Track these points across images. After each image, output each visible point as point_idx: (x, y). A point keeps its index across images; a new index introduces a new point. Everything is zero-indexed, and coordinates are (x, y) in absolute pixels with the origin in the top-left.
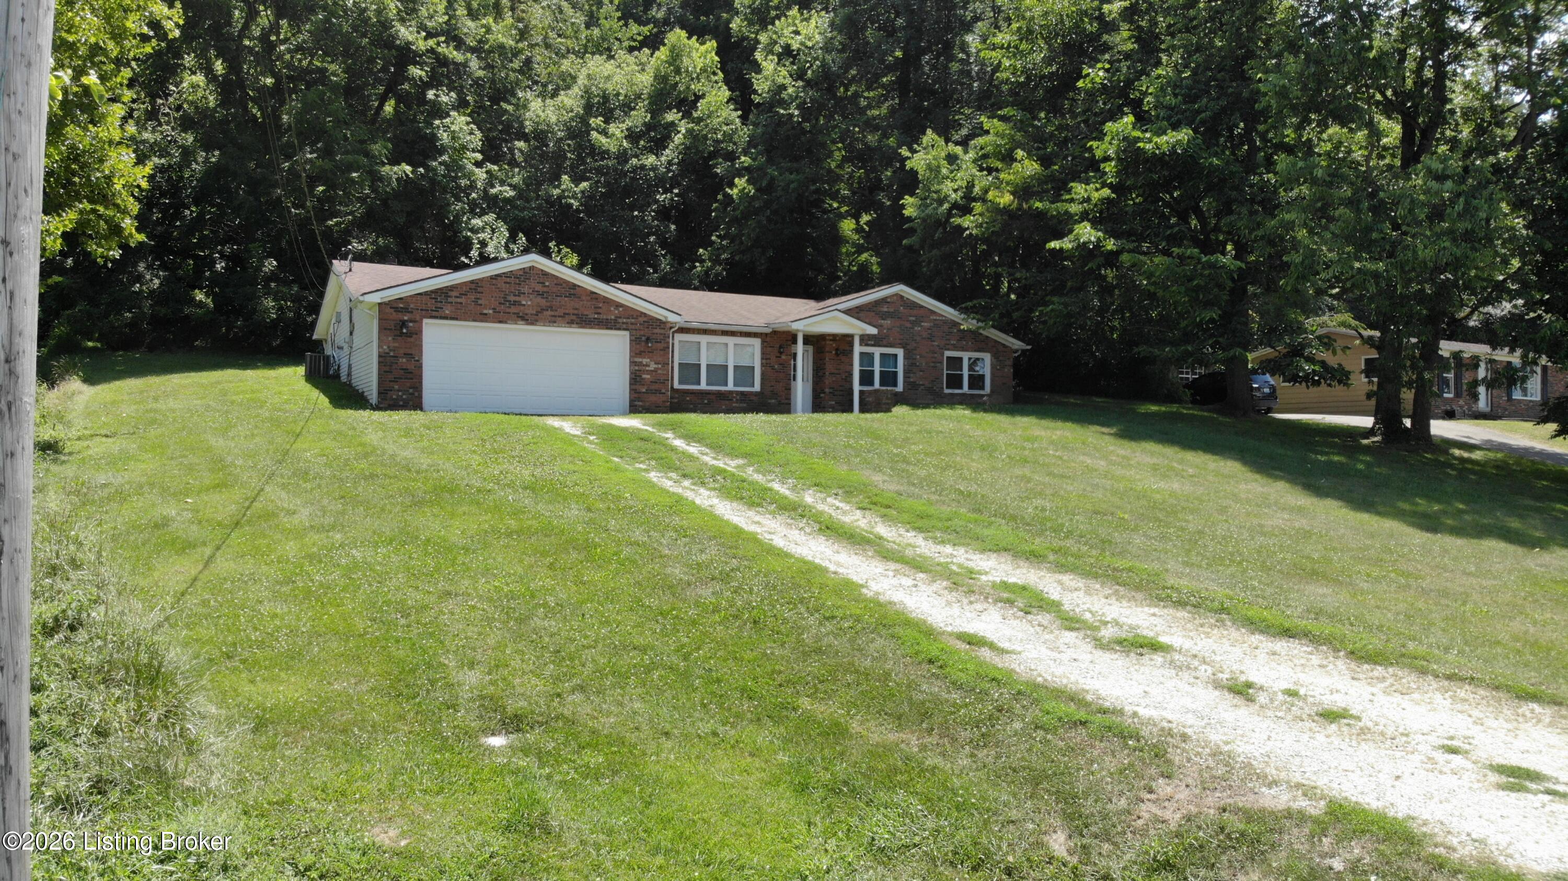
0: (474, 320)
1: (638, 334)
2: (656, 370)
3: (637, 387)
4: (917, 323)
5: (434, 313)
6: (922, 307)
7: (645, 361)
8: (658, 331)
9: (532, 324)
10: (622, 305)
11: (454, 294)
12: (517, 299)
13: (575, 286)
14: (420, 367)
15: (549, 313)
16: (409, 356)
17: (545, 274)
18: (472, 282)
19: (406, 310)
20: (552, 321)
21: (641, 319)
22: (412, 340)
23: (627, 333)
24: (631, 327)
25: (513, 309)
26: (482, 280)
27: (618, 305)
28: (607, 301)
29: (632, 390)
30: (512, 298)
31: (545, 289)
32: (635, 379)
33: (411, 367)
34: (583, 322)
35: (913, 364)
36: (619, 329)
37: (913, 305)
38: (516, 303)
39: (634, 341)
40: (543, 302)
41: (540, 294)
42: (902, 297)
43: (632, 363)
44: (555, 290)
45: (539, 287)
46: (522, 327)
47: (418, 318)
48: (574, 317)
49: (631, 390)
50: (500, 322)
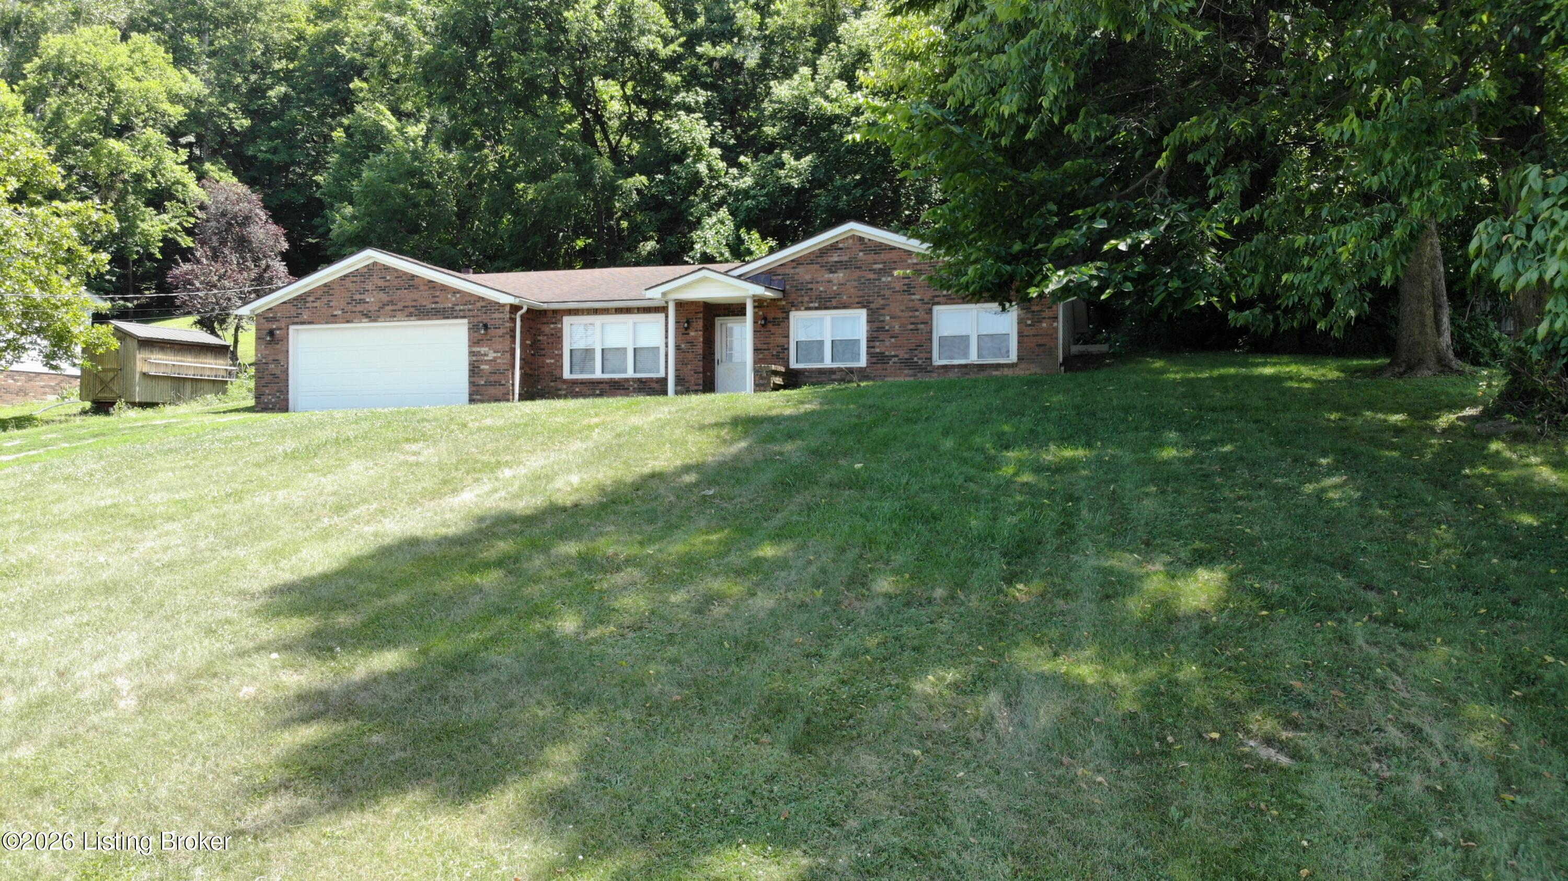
0: (327, 323)
1: (476, 320)
2: (495, 360)
3: (475, 379)
4: (887, 270)
5: (296, 320)
6: (894, 248)
7: (483, 350)
8: (496, 315)
9: (375, 321)
10: (459, 292)
11: (311, 299)
12: (362, 297)
13: (413, 277)
14: (286, 372)
15: (390, 308)
16: (276, 361)
17: (387, 268)
18: (325, 285)
19: (274, 319)
20: (393, 316)
21: (479, 304)
22: (278, 346)
23: (465, 321)
24: (467, 313)
25: (359, 308)
26: (332, 282)
27: (456, 292)
28: (444, 288)
29: (472, 384)
30: (357, 297)
31: (387, 284)
32: (474, 370)
33: (278, 372)
34: (421, 313)
35: (881, 329)
36: (456, 317)
37: (881, 248)
38: (362, 302)
39: (473, 329)
40: (384, 297)
41: (382, 289)
42: (861, 239)
43: (472, 353)
44: (395, 283)
45: (381, 283)
46: (365, 324)
47: (283, 325)
48: (412, 310)
49: (470, 382)
50: (348, 322)
